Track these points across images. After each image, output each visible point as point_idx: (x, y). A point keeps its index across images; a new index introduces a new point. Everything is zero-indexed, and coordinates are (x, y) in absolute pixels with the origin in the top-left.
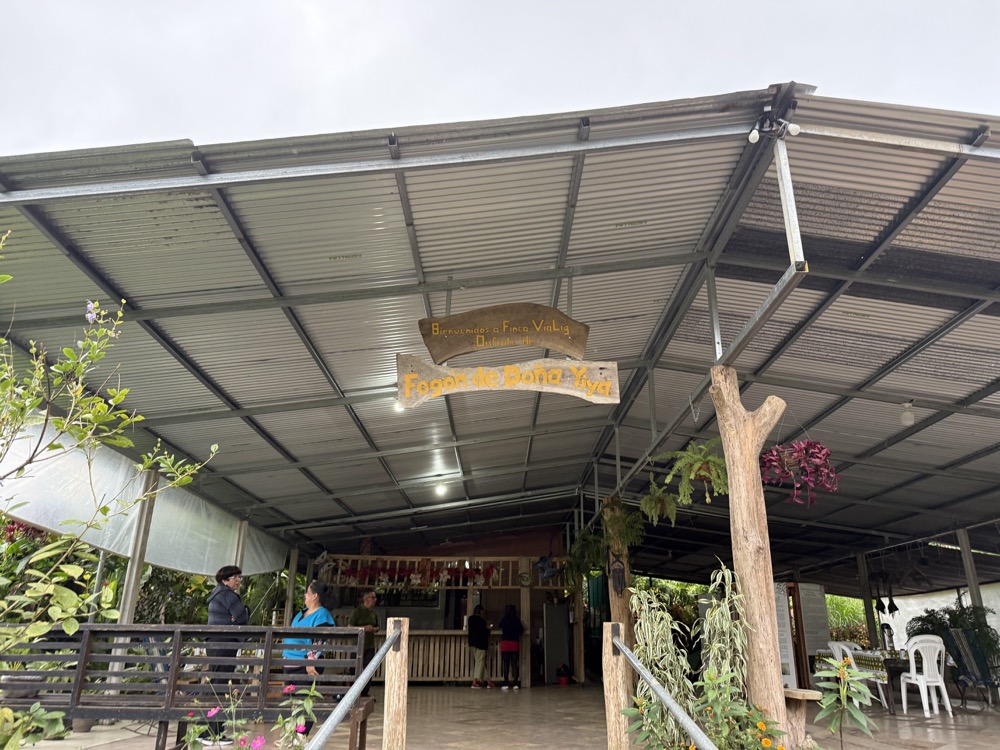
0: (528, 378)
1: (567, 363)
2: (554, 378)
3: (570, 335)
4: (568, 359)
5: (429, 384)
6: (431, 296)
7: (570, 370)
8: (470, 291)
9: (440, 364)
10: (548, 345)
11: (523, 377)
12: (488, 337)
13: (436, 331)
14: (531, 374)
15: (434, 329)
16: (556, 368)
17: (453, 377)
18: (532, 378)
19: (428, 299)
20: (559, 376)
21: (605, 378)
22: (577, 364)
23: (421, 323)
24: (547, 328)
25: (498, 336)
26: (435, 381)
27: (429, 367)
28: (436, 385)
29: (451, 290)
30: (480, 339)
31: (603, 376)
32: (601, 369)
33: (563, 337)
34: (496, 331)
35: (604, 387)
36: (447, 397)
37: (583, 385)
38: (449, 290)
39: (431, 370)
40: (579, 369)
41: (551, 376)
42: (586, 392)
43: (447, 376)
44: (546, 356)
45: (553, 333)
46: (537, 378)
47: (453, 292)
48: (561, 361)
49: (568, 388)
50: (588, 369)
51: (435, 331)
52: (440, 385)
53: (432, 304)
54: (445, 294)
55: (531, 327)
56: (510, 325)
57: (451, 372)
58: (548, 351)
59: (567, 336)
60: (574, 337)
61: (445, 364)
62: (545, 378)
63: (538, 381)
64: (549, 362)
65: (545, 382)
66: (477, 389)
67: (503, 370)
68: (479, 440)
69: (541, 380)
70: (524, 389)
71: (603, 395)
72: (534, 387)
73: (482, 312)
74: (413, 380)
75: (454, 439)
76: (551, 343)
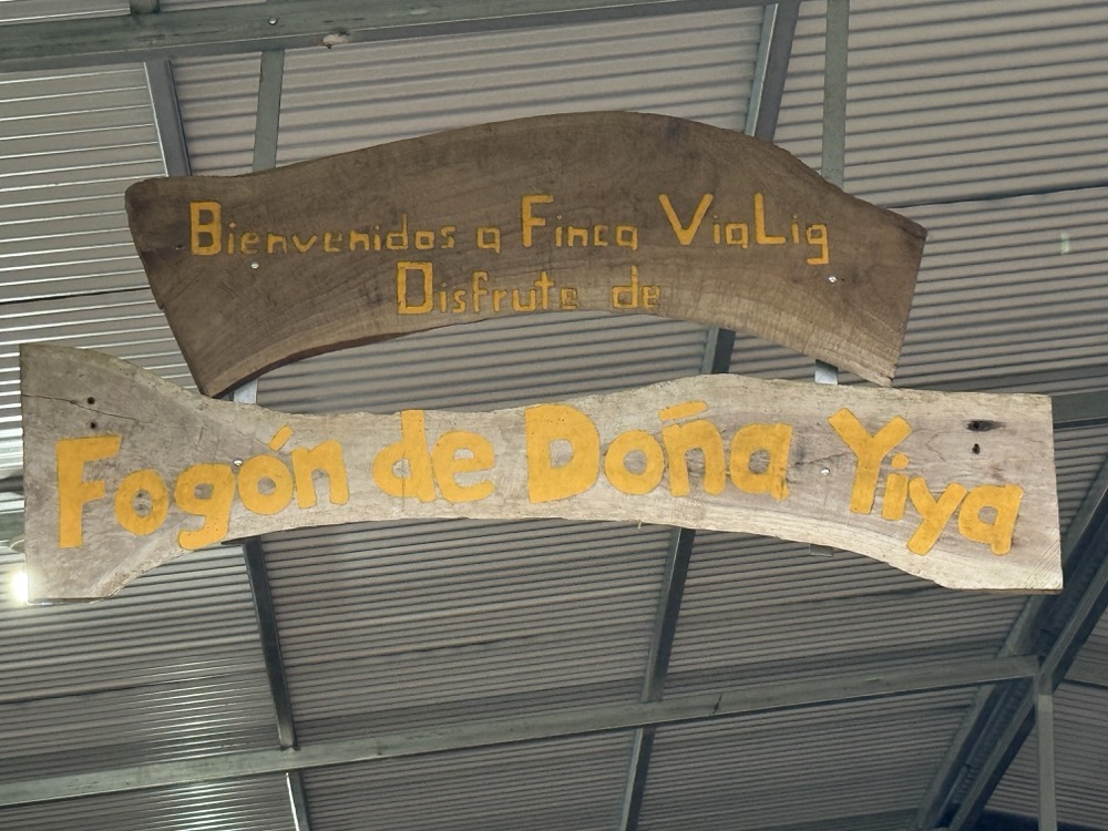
0: (636, 465)
1: (820, 399)
2: (757, 469)
3: (832, 268)
4: (822, 378)
5: (171, 486)
6: (185, 74)
7: (830, 431)
8: (371, 51)
9: (227, 394)
10: (732, 312)
11: (615, 459)
12: (453, 270)
13: (208, 238)
14: (651, 449)
15: (196, 228)
16: (767, 421)
17: (284, 457)
18: (654, 466)
19: (175, 85)
20: (783, 459)
21: (996, 472)
22: (864, 402)
23: (140, 201)
24: (730, 234)
25: (496, 267)
26: (203, 474)
27: (169, 408)
28: (204, 492)
29: (280, 48)
30: (415, 279)
31: (983, 461)
32: (976, 426)
33: (800, 275)
34: (487, 240)
35: (988, 514)
36: (255, 548)
37: (892, 499)
38: (273, 49)
39: (184, 422)
40: (872, 427)
41: (741, 459)
42: (908, 535)
43: (257, 450)
44: (721, 365)
45: (759, 256)
46: (679, 464)
47: (293, 59)
48: (794, 389)
49: (821, 514)
50: (918, 428)
51: (206, 239)
52: (224, 495)
53: (191, 111)
54: (253, 63)
55: (651, 223)
56: (554, 217)
57: (279, 430)
58: (726, 338)
59: (819, 272)
60: (851, 278)
61: (247, 396)
62: (714, 465)
63: (681, 484)
64: (734, 393)
65: (712, 484)
66: (396, 514)
67: (519, 427)
68: (398, 742)
69: (696, 473)
70: (620, 515)
71: (985, 548)
72: (664, 508)
73: (428, 153)
74: (98, 468)
75: (286, 737)
76: (746, 305)
